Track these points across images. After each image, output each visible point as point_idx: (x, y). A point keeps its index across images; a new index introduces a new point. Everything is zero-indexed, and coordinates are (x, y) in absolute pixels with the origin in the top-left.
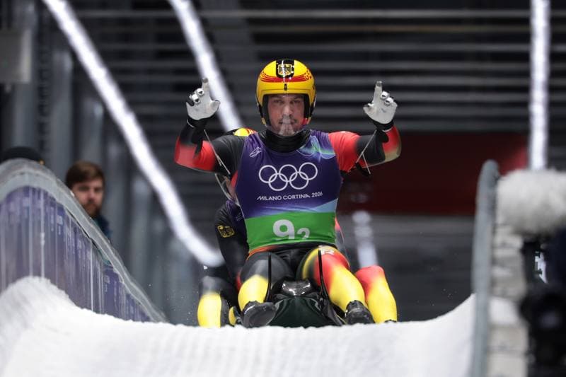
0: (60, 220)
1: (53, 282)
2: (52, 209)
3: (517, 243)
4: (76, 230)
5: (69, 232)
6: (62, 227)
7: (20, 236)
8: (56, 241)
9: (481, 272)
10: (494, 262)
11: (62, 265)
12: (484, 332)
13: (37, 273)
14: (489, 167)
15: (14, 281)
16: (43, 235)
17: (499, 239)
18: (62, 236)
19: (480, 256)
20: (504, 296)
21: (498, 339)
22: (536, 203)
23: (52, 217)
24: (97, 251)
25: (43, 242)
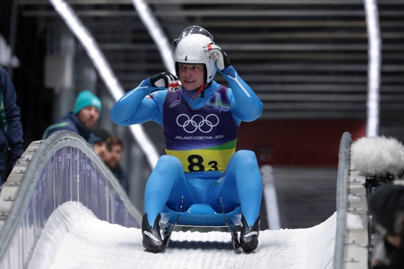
0: (88, 167)
1: (84, 204)
2: (84, 160)
3: (363, 181)
4: (99, 174)
5: (94, 175)
6: (90, 171)
7: (64, 176)
8: (86, 180)
9: (341, 198)
10: (349, 192)
11: (90, 195)
12: (343, 233)
13: (75, 199)
14: (346, 136)
15: (61, 204)
16: (78, 176)
17: (352, 179)
18: (90, 177)
19: (341, 188)
20: (355, 212)
21: (351, 238)
22: (374, 157)
23: (84, 165)
24: (111, 187)
25: (78, 181)
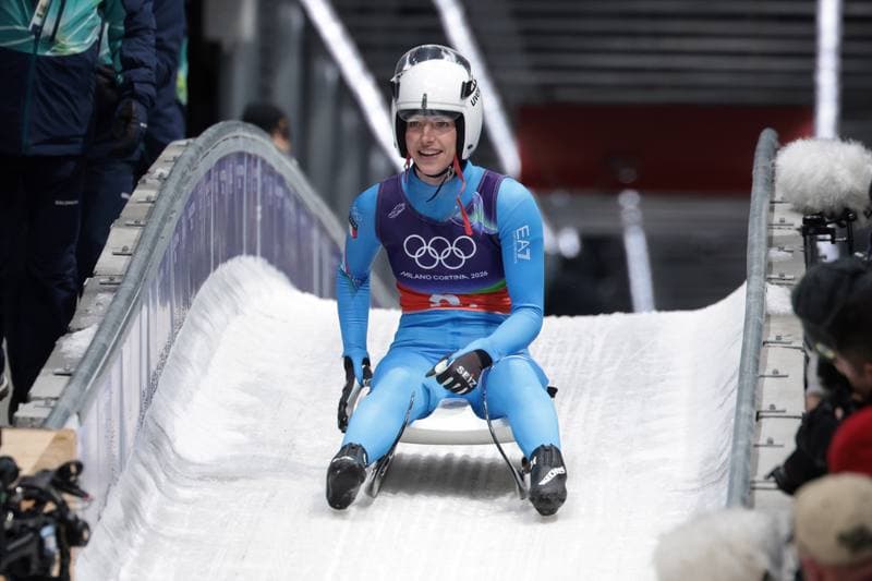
0: (279, 191)
1: (271, 262)
2: (271, 179)
3: (798, 222)
4: (300, 204)
5: (290, 206)
6: (282, 200)
7: (232, 207)
8: (275, 215)
9: (756, 254)
10: (770, 243)
11: (282, 244)
12: (758, 320)
13: (252, 252)
14: (767, 136)
15: (225, 260)
16: (259, 208)
17: (776, 219)
18: (281, 212)
19: (756, 235)
20: (781, 281)
21: (774, 330)
22: (820, 176)
23: (271, 188)
24: (323, 230)
25: (259, 217)
